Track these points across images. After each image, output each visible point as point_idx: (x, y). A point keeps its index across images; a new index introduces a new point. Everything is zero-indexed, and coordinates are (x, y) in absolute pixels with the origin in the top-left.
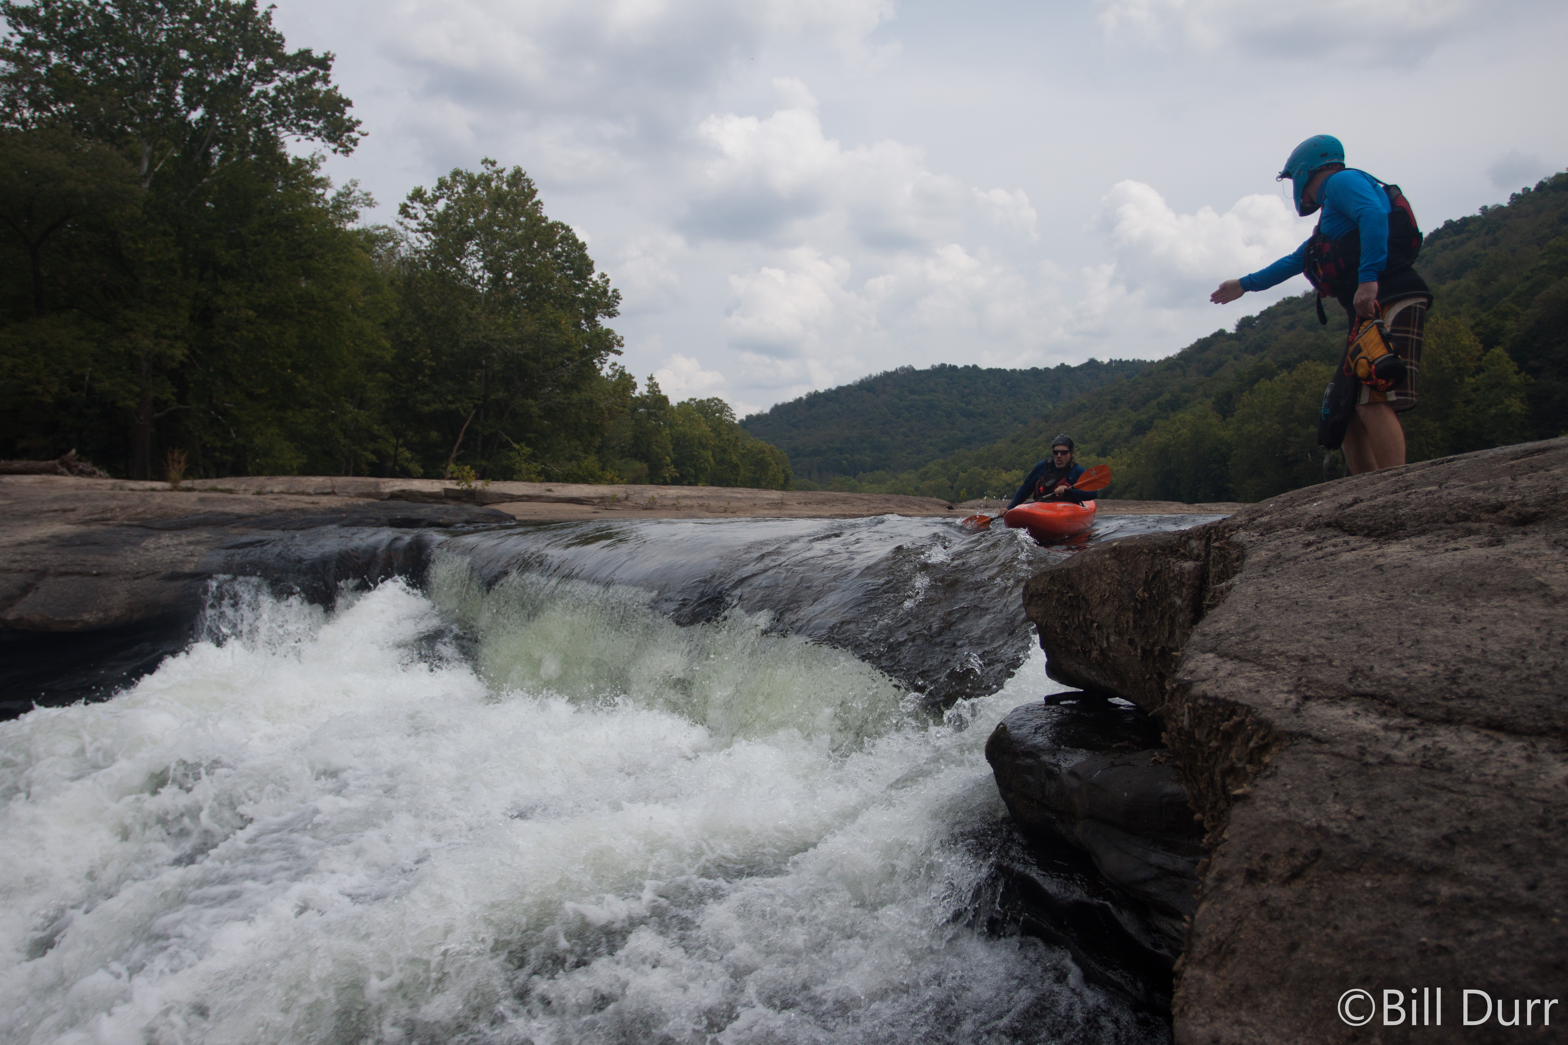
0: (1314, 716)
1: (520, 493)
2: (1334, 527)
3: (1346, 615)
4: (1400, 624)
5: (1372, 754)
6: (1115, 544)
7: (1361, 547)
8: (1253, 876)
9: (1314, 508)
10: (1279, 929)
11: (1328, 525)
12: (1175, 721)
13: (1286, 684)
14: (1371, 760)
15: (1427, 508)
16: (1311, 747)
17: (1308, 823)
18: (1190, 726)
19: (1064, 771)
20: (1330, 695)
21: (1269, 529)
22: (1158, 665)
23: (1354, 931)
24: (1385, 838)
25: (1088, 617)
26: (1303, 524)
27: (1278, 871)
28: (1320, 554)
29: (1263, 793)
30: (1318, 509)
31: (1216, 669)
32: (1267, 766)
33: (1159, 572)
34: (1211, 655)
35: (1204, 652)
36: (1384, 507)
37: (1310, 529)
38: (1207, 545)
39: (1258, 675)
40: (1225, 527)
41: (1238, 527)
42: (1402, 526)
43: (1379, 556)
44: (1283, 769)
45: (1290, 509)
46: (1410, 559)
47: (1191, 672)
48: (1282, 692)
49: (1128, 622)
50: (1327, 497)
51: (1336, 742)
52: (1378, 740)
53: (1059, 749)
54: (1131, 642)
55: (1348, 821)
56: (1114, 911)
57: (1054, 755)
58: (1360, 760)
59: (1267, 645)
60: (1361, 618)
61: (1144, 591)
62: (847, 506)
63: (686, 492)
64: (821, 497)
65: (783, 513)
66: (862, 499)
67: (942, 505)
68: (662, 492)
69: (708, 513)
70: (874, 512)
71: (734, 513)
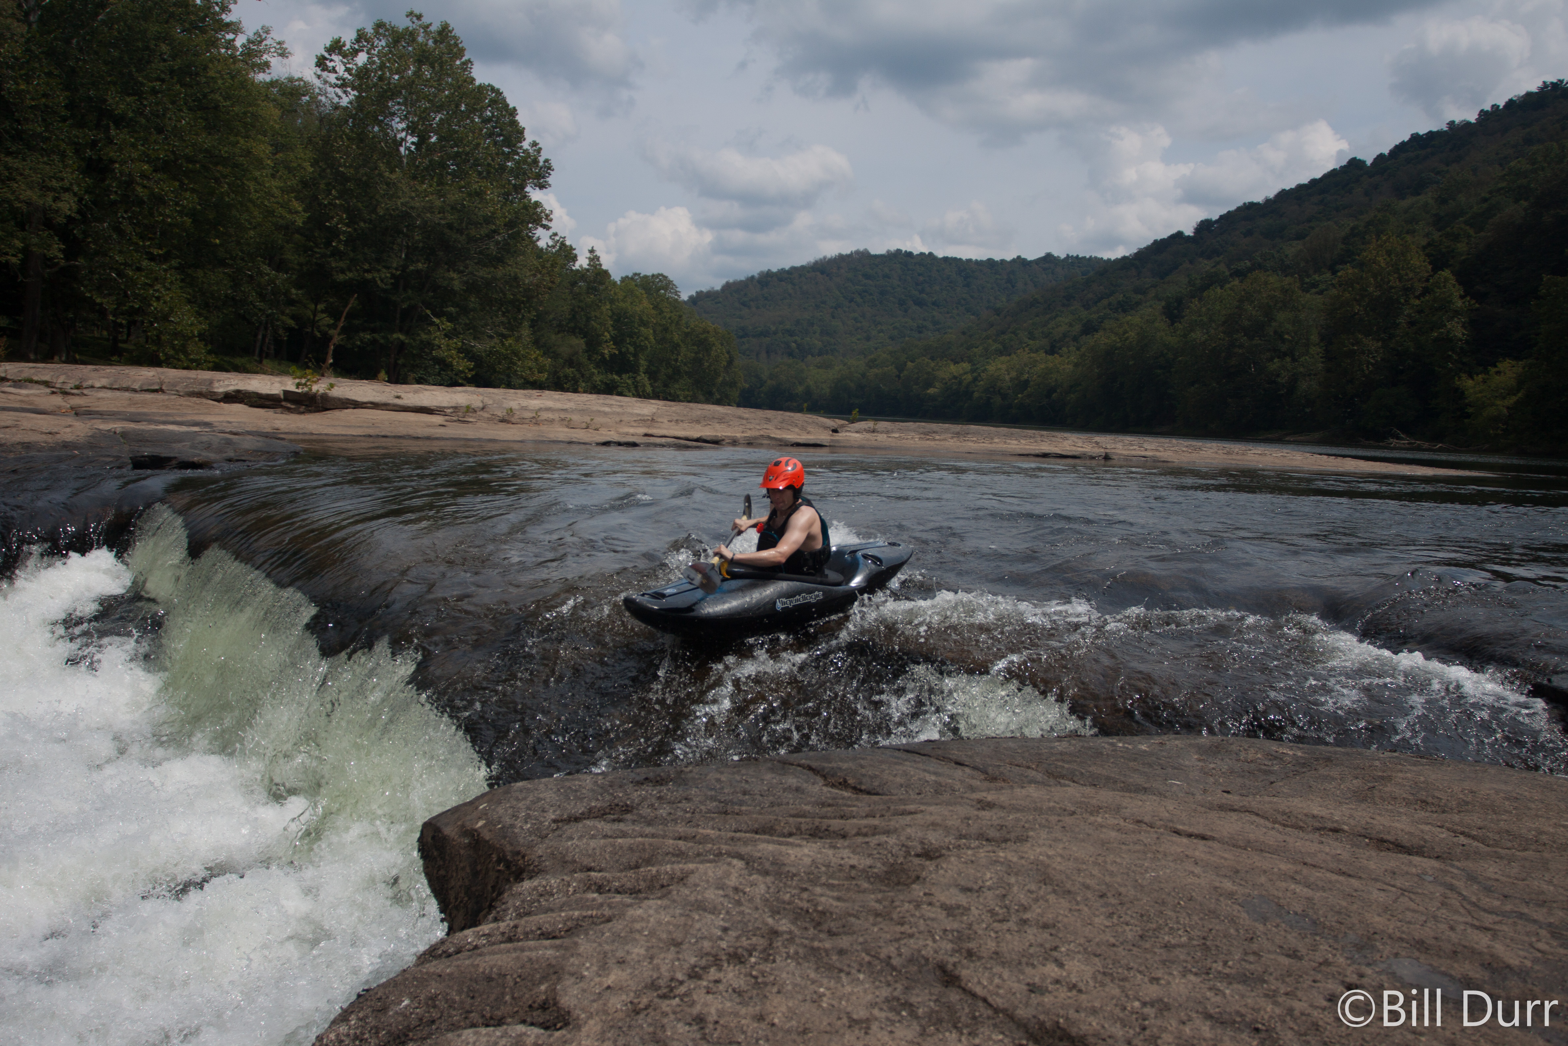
1: (365, 399)
62: (722, 426)
63: (550, 404)
64: (699, 413)
65: (650, 431)
66: (741, 418)
67: (826, 428)
68: (525, 402)
69: (566, 430)
70: (748, 434)
71: (597, 429)
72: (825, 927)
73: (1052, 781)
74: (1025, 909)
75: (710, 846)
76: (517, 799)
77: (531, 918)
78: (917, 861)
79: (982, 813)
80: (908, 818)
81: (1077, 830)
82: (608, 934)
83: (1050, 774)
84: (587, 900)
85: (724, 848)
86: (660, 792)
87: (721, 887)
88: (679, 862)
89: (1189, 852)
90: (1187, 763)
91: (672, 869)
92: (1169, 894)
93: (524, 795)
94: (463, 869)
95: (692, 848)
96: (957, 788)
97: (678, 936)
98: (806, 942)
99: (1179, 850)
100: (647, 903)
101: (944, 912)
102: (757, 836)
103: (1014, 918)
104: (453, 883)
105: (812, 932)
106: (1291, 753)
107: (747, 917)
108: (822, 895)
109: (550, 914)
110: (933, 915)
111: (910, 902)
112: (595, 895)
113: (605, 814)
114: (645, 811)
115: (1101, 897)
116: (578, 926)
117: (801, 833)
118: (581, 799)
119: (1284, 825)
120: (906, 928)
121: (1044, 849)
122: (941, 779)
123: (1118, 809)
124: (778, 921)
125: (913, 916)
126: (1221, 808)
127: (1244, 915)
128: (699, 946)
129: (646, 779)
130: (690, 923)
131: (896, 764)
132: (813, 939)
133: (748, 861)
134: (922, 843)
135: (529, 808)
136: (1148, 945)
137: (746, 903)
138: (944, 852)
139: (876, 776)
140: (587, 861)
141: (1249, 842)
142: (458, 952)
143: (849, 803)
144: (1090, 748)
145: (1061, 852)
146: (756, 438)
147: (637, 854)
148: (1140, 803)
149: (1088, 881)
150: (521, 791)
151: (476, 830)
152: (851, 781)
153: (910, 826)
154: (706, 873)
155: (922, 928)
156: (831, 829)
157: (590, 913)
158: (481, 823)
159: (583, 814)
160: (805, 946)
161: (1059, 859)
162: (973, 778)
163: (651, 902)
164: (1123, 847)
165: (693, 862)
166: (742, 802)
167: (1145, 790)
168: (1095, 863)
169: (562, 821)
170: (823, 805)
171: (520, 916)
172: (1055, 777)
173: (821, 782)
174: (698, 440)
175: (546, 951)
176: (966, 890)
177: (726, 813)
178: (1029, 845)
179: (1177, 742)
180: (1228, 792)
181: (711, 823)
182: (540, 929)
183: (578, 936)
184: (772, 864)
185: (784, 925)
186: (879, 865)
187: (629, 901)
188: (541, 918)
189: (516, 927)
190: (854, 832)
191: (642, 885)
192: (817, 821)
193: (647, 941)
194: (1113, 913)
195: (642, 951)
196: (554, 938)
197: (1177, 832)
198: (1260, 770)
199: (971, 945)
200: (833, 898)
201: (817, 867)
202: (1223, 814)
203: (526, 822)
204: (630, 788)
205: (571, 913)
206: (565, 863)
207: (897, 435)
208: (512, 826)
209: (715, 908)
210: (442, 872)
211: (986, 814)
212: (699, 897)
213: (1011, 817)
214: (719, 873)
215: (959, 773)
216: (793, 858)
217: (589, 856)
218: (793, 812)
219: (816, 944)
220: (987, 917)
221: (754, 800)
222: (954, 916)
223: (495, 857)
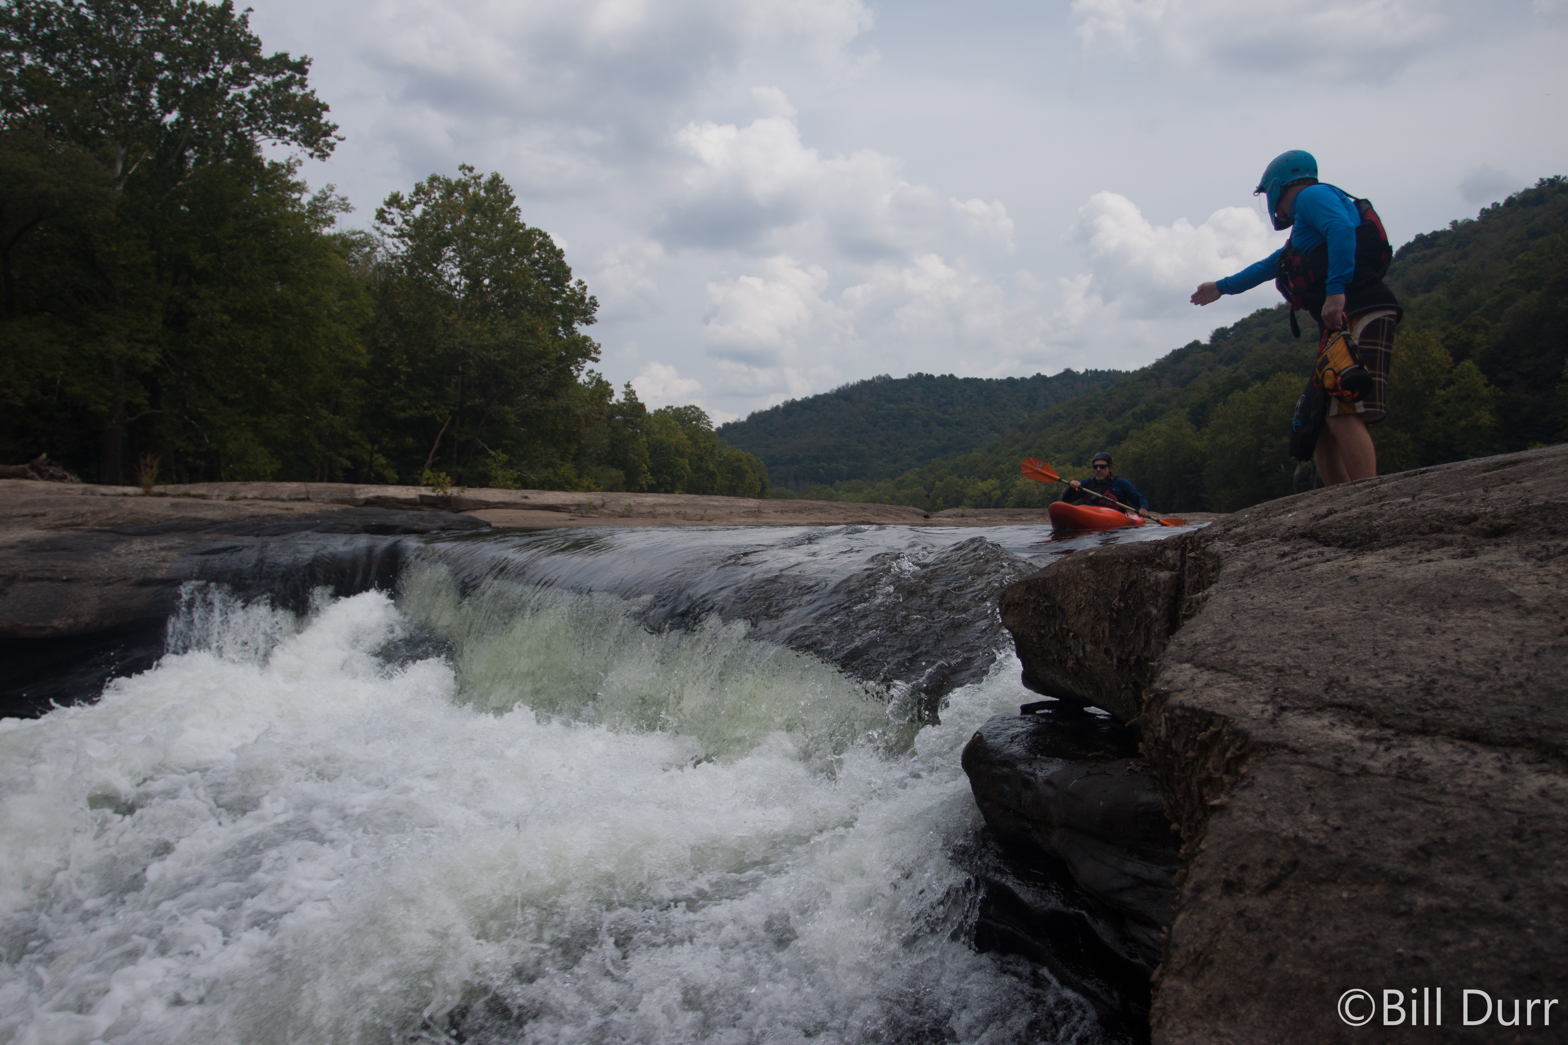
0: (1290, 726)
1: (496, 500)
2: (1309, 538)
3: (1322, 626)
4: (1375, 635)
5: (1348, 765)
6: (1091, 554)
7: (1336, 558)
8: (1230, 887)
9: (1289, 518)
10: (1257, 940)
11: (1303, 536)
12: (1152, 731)
13: (1263, 695)
14: (1348, 770)
15: (1401, 520)
16: (1287, 758)
17: (1285, 834)
18: (1167, 736)
19: (1040, 780)
20: (1307, 706)
21: (1244, 539)
22: (1134, 675)
23: (1330, 942)
24: (1361, 848)
25: (1065, 626)
26: (1278, 534)
27: (1256, 882)
28: (1295, 564)
29: (1241, 804)
30: (1293, 520)
31: (1193, 680)
32: (1243, 776)
33: (1135, 582)
34: (1187, 666)
35: (1181, 663)
36: (1358, 518)
37: (1284, 540)
38: (1183, 555)
39: (1234, 685)
40: (1201, 538)
41: (1214, 537)
42: (1376, 537)
43: (1354, 567)
44: (1260, 779)
45: (1265, 520)
46: (1384, 570)
47: (1168, 682)
48: (1258, 702)
49: (1104, 632)
50: (1302, 508)
51: (1313, 752)
52: (1354, 751)
53: (1035, 759)
54: (1107, 651)
55: (1325, 832)
56: (1089, 921)
57: (1030, 764)
58: (1336, 771)
59: (1243, 655)
60: (1336, 629)
61: (1120, 600)
63: (659, 502)
68: (642, 501)
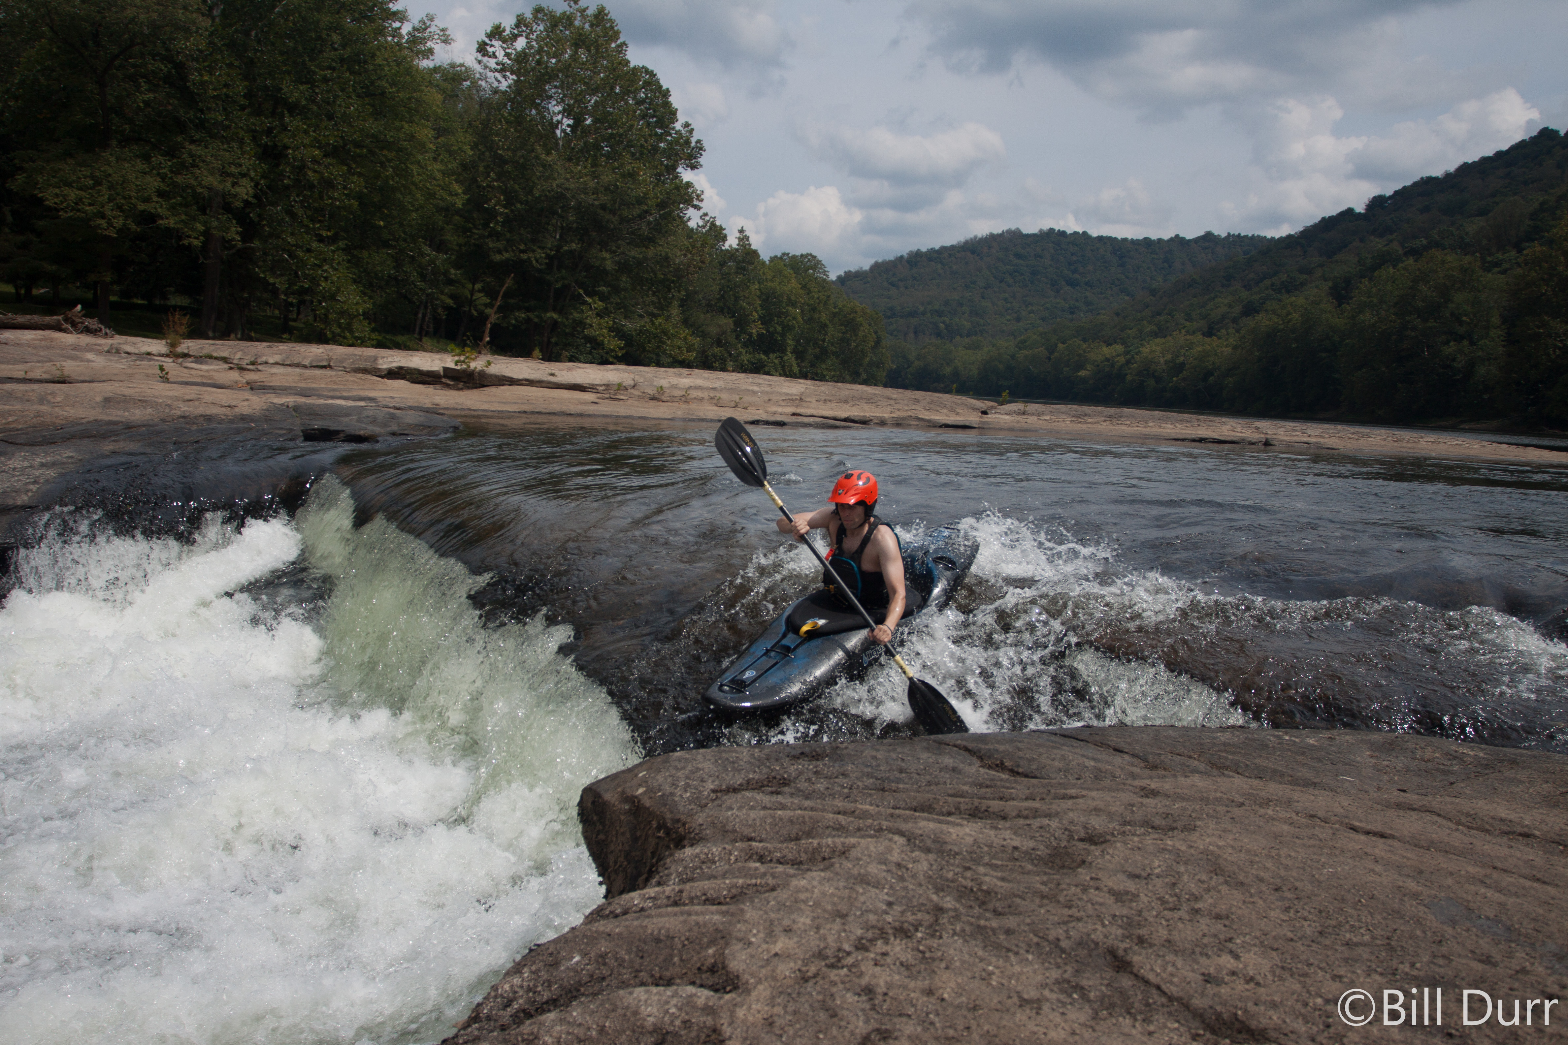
1: (521, 377)
62: (870, 406)
63: (700, 382)
64: (847, 393)
65: (798, 411)
66: (889, 398)
67: (975, 409)
68: (675, 381)
69: (716, 408)
70: (896, 414)
71: (745, 408)
72: (991, 906)
73: (1215, 772)
74: (1197, 899)
75: (870, 821)
76: (676, 768)
77: (696, 884)
78: (1081, 845)
79: (1146, 801)
80: (1070, 802)
81: (1247, 821)
82: (773, 903)
83: (1212, 765)
84: (750, 869)
85: (885, 824)
86: (816, 767)
87: (884, 862)
88: (839, 836)
89: (1369, 850)
90: (1359, 759)
91: (834, 842)
92: (1349, 891)
93: (682, 764)
94: (623, 834)
95: (852, 822)
96: (1117, 774)
97: (843, 908)
98: (972, 920)
99: (1358, 847)
100: (809, 874)
101: (1113, 898)
102: (917, 814)
103: (1185, 907)
104: (612, 847)
105: (977, 910)
106: (1472, 753)
107: (911, 892)
108: (986, 875)
109: (712, 881)
110: (1101, 900)
111: (1076, 886)
112: (758, 865)
113: (763, 786)
114: (803, 785)
115: (1276, 890)
116: (742, 893)
117: (960, 813)
118: (739, 771)
119: (1469, 827)
120: (1073, 911)
121: (1213, 839)
122: (1100, 765)
123: (1289, 802)
124: (942, 898)
125: (1080, 899)
126: (1399, 806)
127: (1430, 917)
128: (865, 918)
129: (802, 753)
130: (854, 895)
131: (1053, 748)
132: (978, 918)
133: (910, 838)
134: (1085, 827)
135: (687, 778)
136: (1328, 942)
137: (910, 879)
138: (1108, 837)
139: (1034, 760)
140: (747, 831)
141: (1432, 842)
142: (625, 913)
143: (1008, 785)
144: (1254, 740)
145: (1232, 843)
146: (904, 419)
147: (797, 827)
148: (1312, 798)
149: (1262, 874)
150: (680, 761)
151: (636, 797)
152: (1008, 763)
153: (1072, 810)
154: (867, 848)
155: (1090, 912)
156: (991, 810)
157: (754, 881)
158: (641, 790)
159: (741, 785)
160: (972, 924)
161: (1230, 850)
162: (1133, 765)
163: (814, 874)
164: (1297, 841)
165: (853, 837)
166: (898, 780)
167: (1315, 785)
168: (1269, 856)
169: (721, 791)
170: (981, 785)
171: (683, 881)
172: (1219, 768)
173: (977, 763)
174: (846, 420)
175: (713, 917)
176: (1135, 876)
177: (883, 790)
178: (1197, 834)
179: (1347, 737)
180: (1404, 791)
181: (869, 800)
182: (705, 894)
183: (743, 903)
184: (934, 841)
185: (949, 902)
186: (1042, 848)
187: (792, 871)
188: (706, 884)
189: (681, 891)
190: (1014, 814)
191: (804, 857)
192: (976, 802)
193: (813, 912)
194: (1290, 908)
195: (808, 921)
196: (720, 904)
197: (1354, 829)
198: (1438, 770)
199: (1141, 932)
200: (997, 878)
201: (979, 847)
202: (1401, 813)
203: (686, 791)
204: (786, 762)
205: (735, 880)
206: (725, 832)
207: (1048, 418)
208: (672, 794)
209: (878, 882)
210: (602, 837)
211: (1150, 801)
212: (862, 871)
213: (1177, 806)
214: (881, 848)
215: (1118, 759)
216: (954, 836)
217: (750, 826)
218: (950, 792)
219: (982, 922)
220: (1156, 905)
221: (911, 778)
222: (1123, 902)
223: (654, 824)
